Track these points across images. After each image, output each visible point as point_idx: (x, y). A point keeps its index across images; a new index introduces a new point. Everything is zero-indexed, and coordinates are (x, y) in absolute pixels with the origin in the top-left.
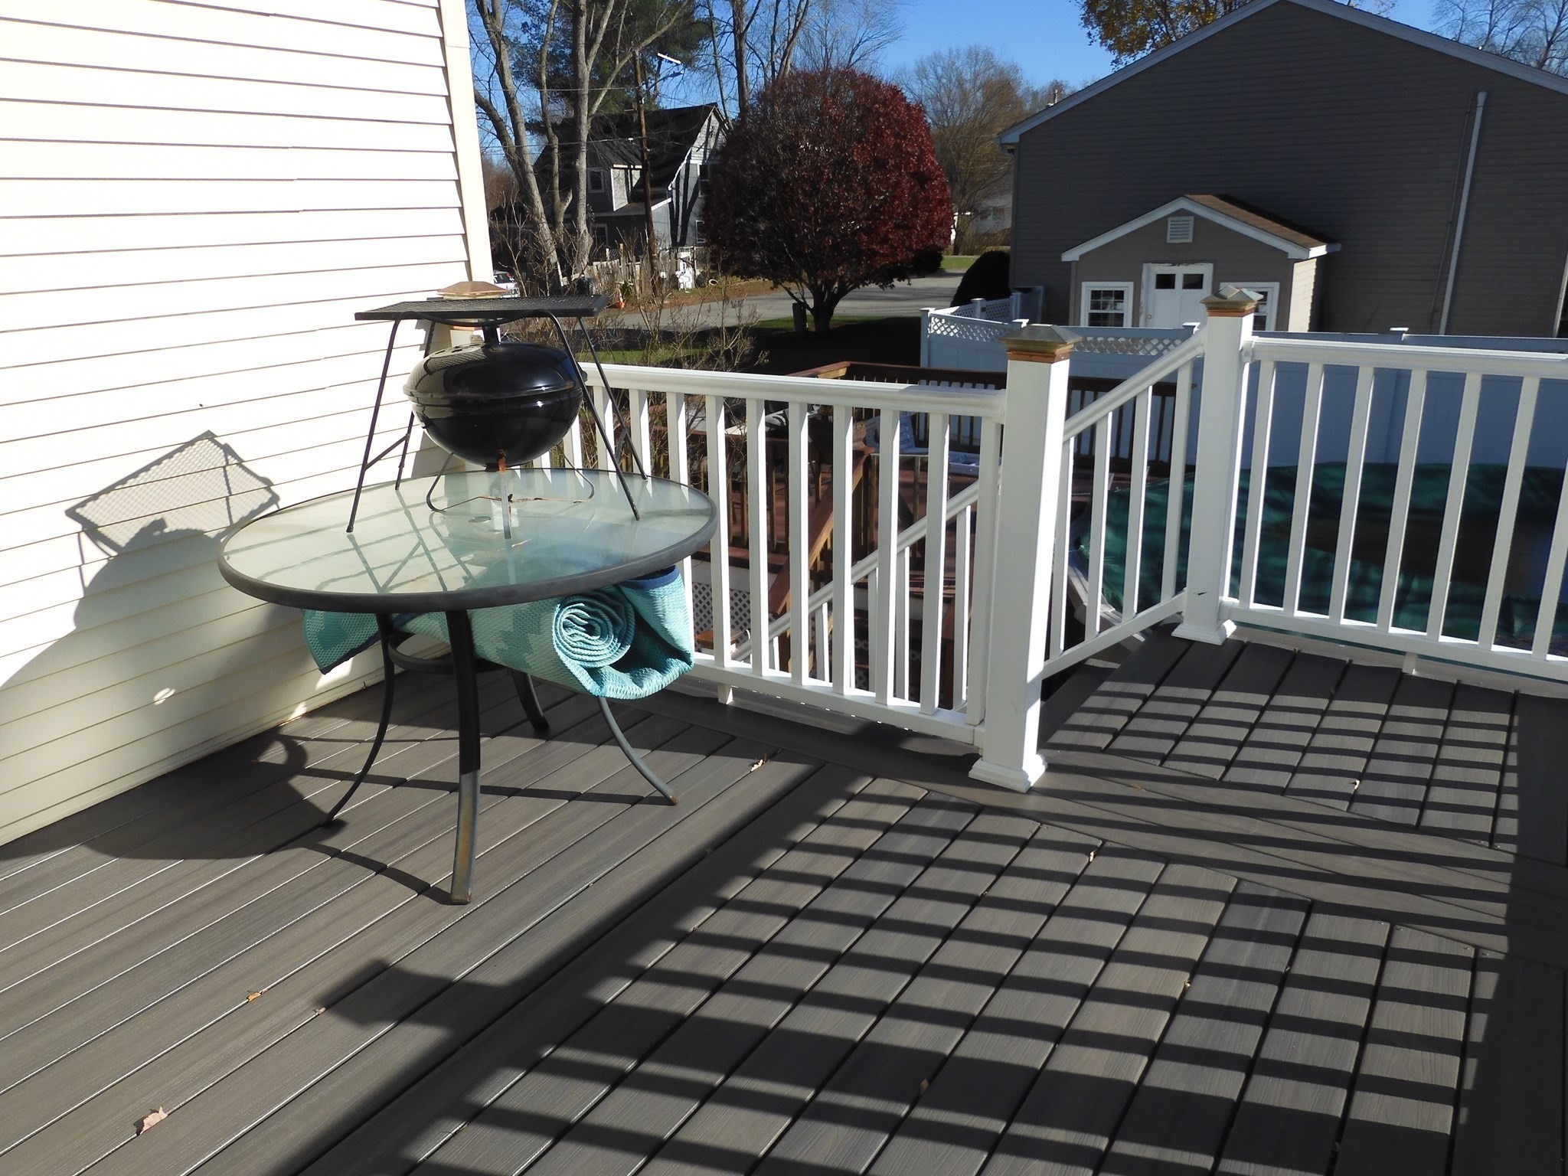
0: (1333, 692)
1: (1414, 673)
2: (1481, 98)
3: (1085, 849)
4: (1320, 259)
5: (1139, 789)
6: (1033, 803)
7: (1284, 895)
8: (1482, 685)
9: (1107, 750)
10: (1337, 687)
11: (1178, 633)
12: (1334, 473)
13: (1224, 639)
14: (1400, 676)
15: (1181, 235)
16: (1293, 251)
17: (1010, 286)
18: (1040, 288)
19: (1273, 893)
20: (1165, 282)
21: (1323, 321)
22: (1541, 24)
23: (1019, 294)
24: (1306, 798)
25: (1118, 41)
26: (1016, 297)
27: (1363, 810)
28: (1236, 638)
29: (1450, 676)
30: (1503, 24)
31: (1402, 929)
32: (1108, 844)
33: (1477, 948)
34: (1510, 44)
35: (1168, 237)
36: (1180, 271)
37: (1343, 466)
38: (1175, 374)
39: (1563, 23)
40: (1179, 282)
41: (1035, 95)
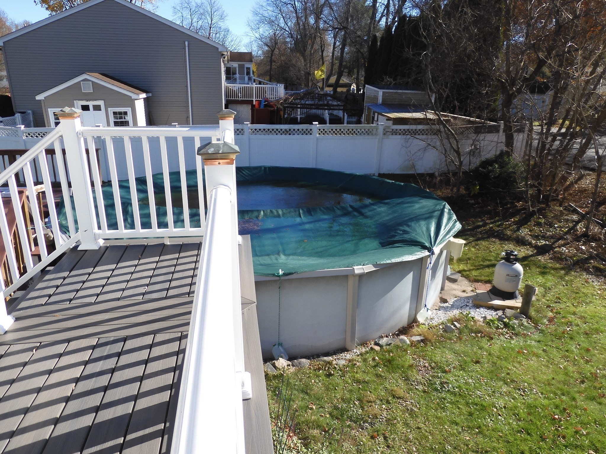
0: (140, 257)
1: (169, 243)
2: (186, 43)
3: (31, 349)
4: (144, 99)
5: (59, 316)
6: (10, 337)
7: (116, 338)
8: (190, 243)
9: (46, 304)
10: (141, 255)
11: (79, 248)
12: (160, 176)
13: (99, 247)
14: (163, 245)
15: (88, 89)
16: (134, 96)
17: (14, 110)
18: (30, 112)
19: (112, 339)
20: (85, 108)
21: (151, 121)
22: (206, 21)
23: (20, 114)
24: (127, 299)
25: (49, 6)
26: (18, 116)
27: (147, 297)
28: (104, 245)
29: (180, 242)
30: (195, 20)
31: (158, 335)
32: (42, 343)
33: (182, 332)
34: (199, 27)
35: (83, 90)
36: (91, 104)
37: (162, 174)
38: (52, 144)
39: (213, 22)
40: (91, 108)
41: (17, 26)
